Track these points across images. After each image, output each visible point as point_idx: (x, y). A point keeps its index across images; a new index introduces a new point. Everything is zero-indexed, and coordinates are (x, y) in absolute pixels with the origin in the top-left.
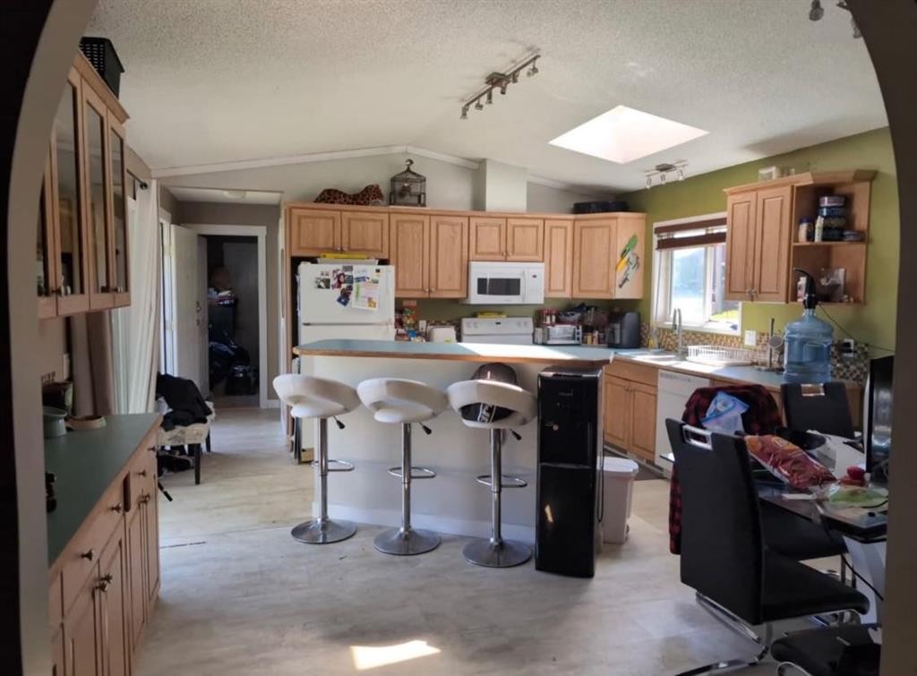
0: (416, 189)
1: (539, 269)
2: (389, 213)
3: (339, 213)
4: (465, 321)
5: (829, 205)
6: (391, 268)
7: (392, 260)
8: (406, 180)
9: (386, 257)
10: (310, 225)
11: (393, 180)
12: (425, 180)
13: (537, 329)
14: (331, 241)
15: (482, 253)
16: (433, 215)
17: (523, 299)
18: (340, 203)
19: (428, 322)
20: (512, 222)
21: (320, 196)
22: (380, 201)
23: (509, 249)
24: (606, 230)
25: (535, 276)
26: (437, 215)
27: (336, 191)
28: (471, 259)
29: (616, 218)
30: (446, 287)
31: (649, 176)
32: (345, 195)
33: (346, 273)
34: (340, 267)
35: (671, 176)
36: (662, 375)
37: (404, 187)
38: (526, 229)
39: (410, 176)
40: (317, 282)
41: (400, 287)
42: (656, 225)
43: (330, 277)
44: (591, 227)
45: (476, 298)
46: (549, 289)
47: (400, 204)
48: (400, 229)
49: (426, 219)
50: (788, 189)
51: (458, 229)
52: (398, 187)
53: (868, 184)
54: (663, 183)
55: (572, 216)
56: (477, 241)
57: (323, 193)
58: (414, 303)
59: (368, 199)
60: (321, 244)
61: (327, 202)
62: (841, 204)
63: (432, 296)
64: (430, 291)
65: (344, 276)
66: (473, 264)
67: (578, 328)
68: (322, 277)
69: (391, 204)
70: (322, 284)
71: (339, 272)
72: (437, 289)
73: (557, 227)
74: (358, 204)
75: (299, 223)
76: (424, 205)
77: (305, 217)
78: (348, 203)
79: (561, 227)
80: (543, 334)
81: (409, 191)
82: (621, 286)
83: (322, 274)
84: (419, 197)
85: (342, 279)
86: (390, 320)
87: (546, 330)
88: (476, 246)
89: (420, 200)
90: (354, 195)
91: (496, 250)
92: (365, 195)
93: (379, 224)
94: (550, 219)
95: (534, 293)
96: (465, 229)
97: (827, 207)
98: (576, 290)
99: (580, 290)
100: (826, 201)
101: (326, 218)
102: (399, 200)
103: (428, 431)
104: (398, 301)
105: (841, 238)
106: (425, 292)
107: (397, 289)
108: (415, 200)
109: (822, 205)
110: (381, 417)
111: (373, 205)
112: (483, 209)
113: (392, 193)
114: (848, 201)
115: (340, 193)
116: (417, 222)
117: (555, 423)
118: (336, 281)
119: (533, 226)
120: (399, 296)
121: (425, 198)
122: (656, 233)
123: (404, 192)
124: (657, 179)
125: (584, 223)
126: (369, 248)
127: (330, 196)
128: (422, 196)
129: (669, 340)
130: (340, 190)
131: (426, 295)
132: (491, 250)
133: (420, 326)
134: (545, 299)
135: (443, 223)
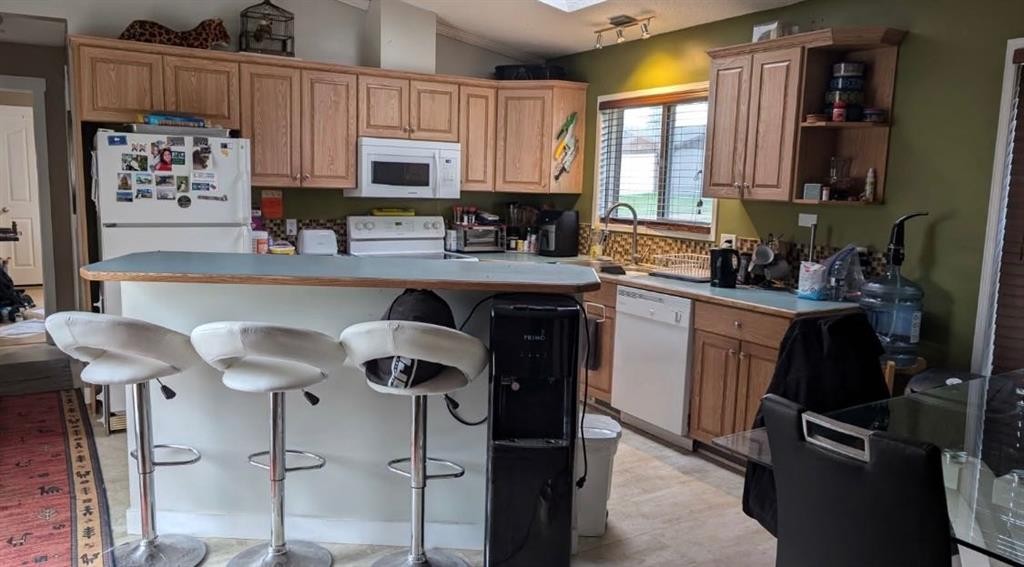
0: (279, 30)
1: (454, 151)
2: (240, 62)
3: (160, 56)
4: (352, 221)
5: (846, 74)
6: (244, 143)
7: (244, 131)
8: (265, 16)
9: (236, 127)
10: (113, 74)
11: (245, 15)
12: (292, 18)
13: (449, 231)
14: (148, 100)
15: (376, 127)
16: (305, 68)
17: (434, 190)
18: (161, 42)
19: (299, 221)
20: (418, 85)
21: (128, 30)
22: (224, 44)
23: (414, 122)
24: (539, 102)
25: (447, 161)
26: (311, 69)
27: (153, 24)
28: (360, 134)
29: (552, 88)
30: (325, 173)
31: (599, 32)
32: (168, 31)
33: (173, 148)
34: (163, 138)
35: (631, 33)
36: (622, 293)
37: (261, 26)
38: (437, 96)
39: (268, 10)
40: (125, 161)
41: (259, 170)
42: (601, 99)
43: (148, 153)
44: (519, 98)
45: (369, 189)
46: (466, 179)
47: (256, 51)
48: (257, 85)
49: (296, 74)
50: (798, 50)
51: (342, 90)
52: (252, 26)
53: (895, 49)
54: (620, 40)
55: (494, 83)
56: (368, 109)
57: (132, 26)
58: (278, 195)
59: (206, 40)
60: (132, 104)
61: (139, 40)
62: (860, 74)
63: (306, 185)
64: (303, 179)
65: (171, 152)
66: (365, 141)
67: (502, 230)
68: (135, 153)
69: (241, 49)
70: (135, 164)
71: (163, 147)
72: (312, 175)
73: (477, 96)
74: (191, 46)
75: (93, 70)
76: (292, 54)
77: (104, 61)
78: (175, 44)
79: (482, 97)
80: (458, 238)
81: (269, 32)
82: (557, 178)
83: (134, 149)
84: (284, 43)
85: (167, 157)
86: (245, 219)
87: (462, 234)
88: (368, 115)
89: (285, 47)
90: (183, 33)
91: (396, 123)
92: (201, 34)
93: (223, 77)
94: (467, 85)
95: (447, 183)
96: (353, 92)
97: (843, 77)
98: (499, 182)
99: (505, 182)
100: (842, 70)
101: (139, 64)
102: (254, 44)
103: (314, 400)
104: (256, 191)
105: (861, 118)
106: (295, 179)
107: (254, 174)
108: (278, 46)
109: (837, 75)
110: (234, 381)
111: (214, 48)
112: (377, 65)
113: (244, 34)
114: (867, 71)
115: (161, 27)
116: (283, 78)
117: (516, 381)
118: (158, 159)
119: (446, 93)
120: (256, 184)
121: (293, 42)
122: (600, 109)
123: (261, 34)
124: (611, 37)
125: (509, 93)
126: (209, 112)
127: (144, 31)
128: (289, 42)
129: (616, 245)
130: (160, 23)
131: (297, 184)
132: (389, 123)
133: (288, 227)
134: (462, 192)
135: (320, 81)
